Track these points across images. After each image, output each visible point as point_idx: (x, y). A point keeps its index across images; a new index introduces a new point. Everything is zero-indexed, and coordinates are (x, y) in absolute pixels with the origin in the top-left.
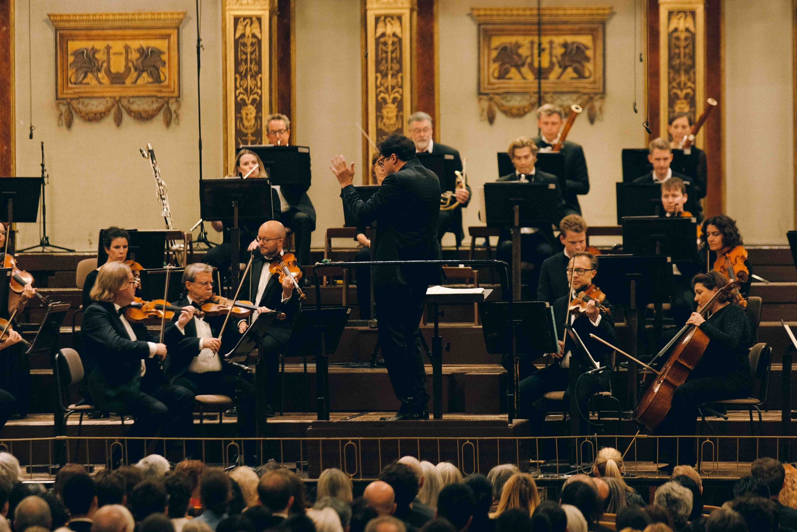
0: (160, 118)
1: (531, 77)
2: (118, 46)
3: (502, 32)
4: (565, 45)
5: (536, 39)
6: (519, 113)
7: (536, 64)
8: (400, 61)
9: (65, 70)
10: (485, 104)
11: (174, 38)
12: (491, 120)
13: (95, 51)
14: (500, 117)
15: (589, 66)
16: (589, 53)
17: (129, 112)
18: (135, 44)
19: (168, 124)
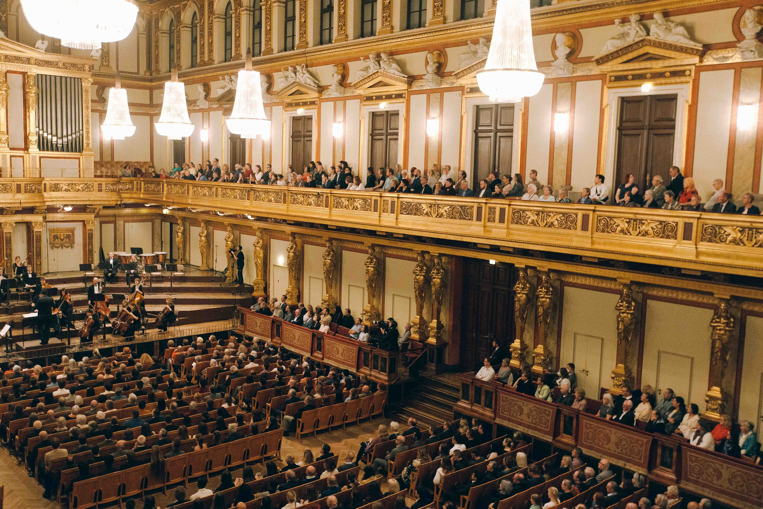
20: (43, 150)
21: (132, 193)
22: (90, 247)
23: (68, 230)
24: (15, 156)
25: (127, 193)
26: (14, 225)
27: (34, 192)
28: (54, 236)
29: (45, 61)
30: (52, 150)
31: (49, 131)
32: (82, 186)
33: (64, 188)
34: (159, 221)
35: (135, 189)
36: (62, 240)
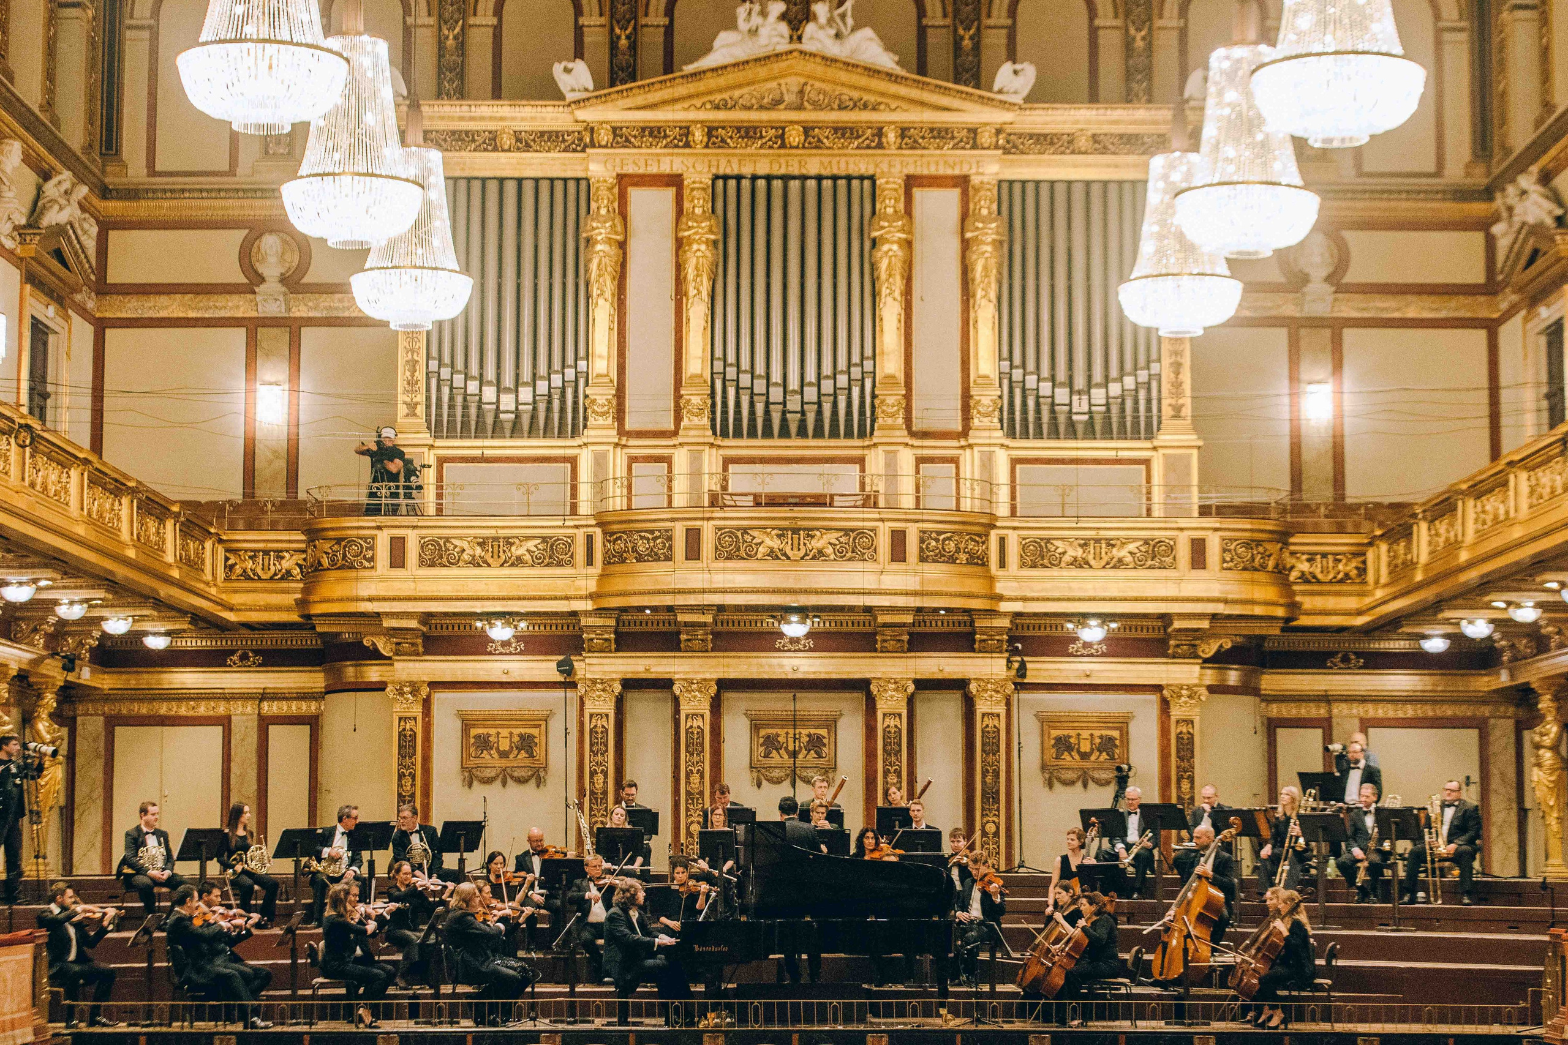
0: (533, 781)
1: (786, 756)
2: (505, 732)
3: (767, 726)
4: (809, 735)
5: (791, 731)
6: (779, 781)
7: (791, 748)
8: (702, 745)
9: (468, 748)
10: (755, 775)
11: (543, 727)
12: (759, 785)
13: (489, 735)
14: (765, 783)
15: (826, 750)
16: (825, 741)
17: (512, 777)
18: (516, 731)
19: (538, 786)
20: (1025, 435)
21: (1362, 594)
22: (1186, 785)
23: (1105, 721)
24: (931, 460)
25: (1338, 594)
26: (911, 688)
27: (952, 560)
28: (1058, 740)
29: (1031, 136)
30: (1055, 433)
31: (1045, 372)
32: (1132, 547)
33: (1071, 553)
34: (1510, 723)
35: (1370, 577)
36: (1085, 756)
